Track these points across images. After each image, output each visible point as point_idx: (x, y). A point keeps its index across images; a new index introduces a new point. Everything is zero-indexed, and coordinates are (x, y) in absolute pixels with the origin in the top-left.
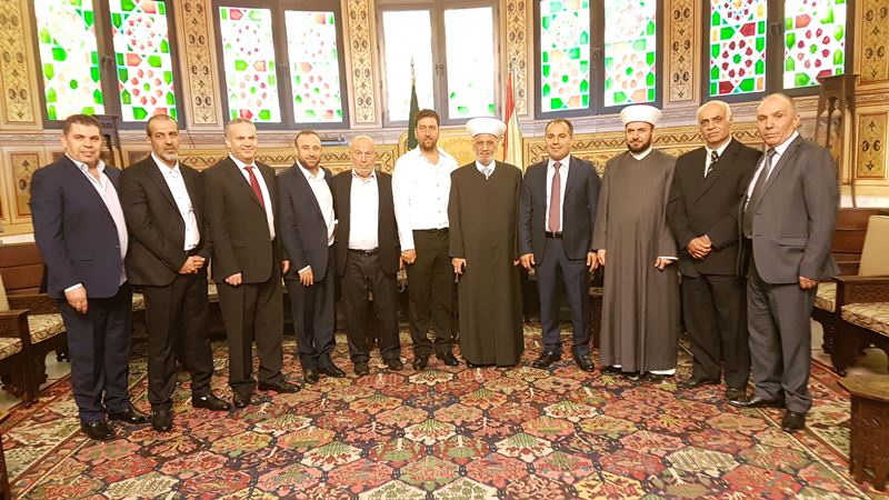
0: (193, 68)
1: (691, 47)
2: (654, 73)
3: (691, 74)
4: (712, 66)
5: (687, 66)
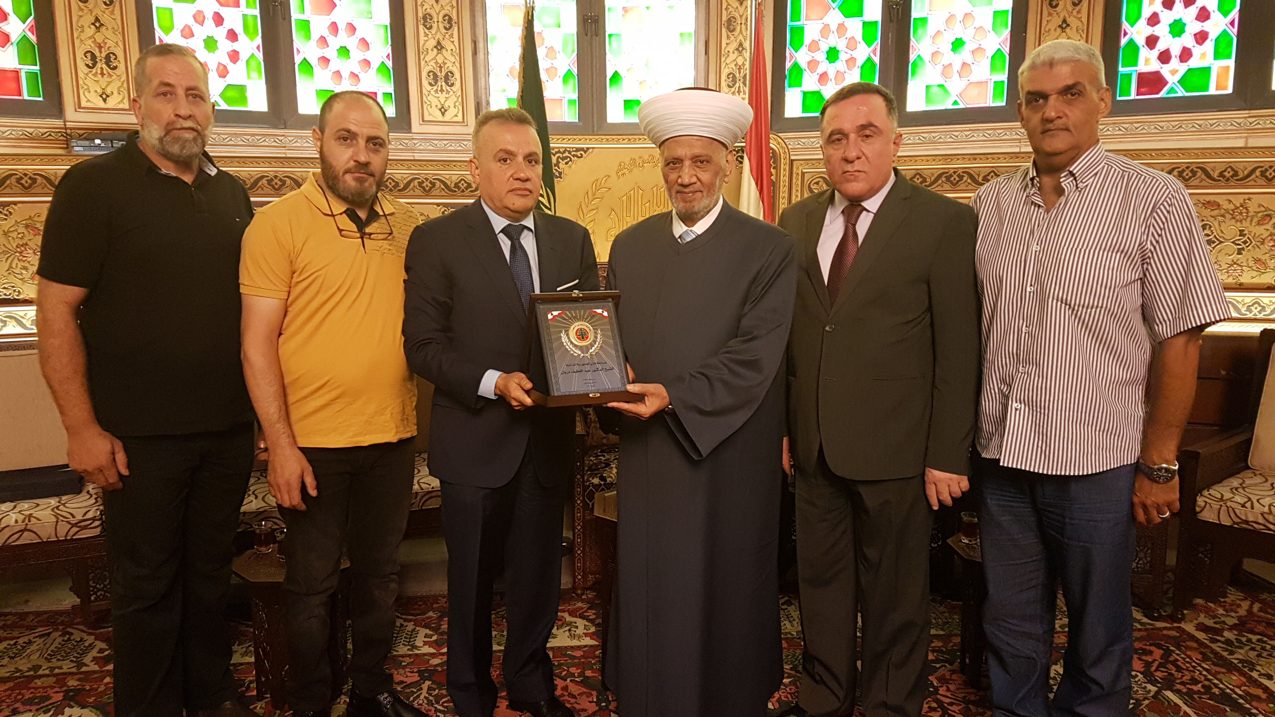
1: (1085, 3)
2: (1006, 50)
4: (1124, 41)
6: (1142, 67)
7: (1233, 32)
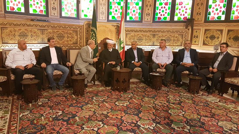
1: (151, 7)
2: (140, 12)
3: (151, 14)
4: (156, 12)
5: (150, 12)
6: (158, 16)
7: (170, 12)
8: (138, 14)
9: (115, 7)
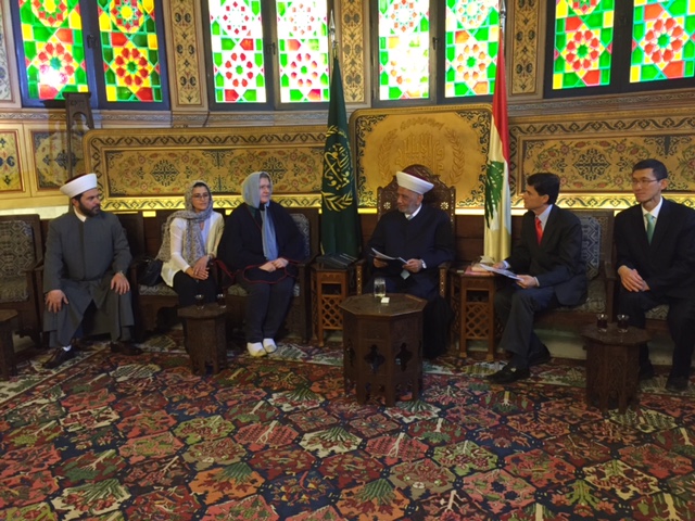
0: (179, 48)
8: (681, 50)
9: (578, 37)
